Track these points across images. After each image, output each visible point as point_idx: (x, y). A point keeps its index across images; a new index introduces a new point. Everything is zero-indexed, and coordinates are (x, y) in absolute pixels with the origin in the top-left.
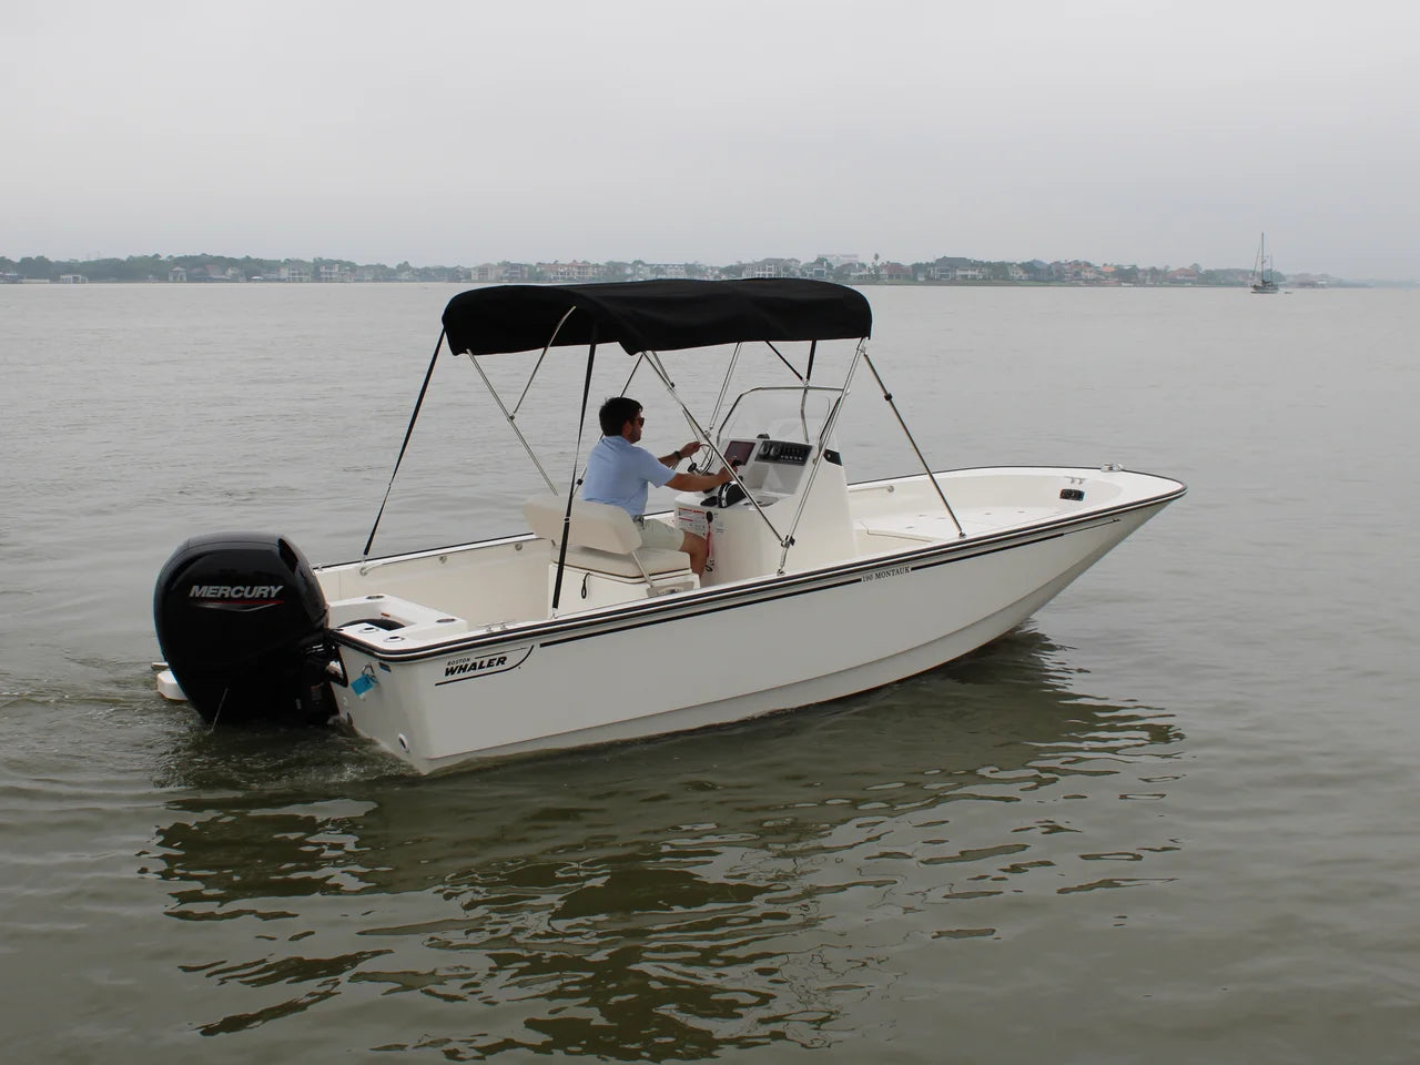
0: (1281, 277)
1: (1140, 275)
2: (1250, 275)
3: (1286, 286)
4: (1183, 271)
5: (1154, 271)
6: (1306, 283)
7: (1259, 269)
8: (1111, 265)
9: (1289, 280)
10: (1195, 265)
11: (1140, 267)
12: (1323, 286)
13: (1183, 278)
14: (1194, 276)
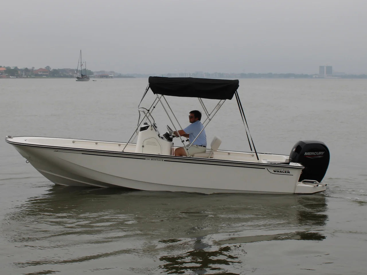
0: (91, 73)
1: (19, 72)
2: (76, 72)
3: (94, 77)
5: (26, 70)
7: (79, 69)
8: (4, 67)
9: (95, 74)
10: (48, 67)
11: (19, 68)
13: (41, 73)
14: (48, 72)
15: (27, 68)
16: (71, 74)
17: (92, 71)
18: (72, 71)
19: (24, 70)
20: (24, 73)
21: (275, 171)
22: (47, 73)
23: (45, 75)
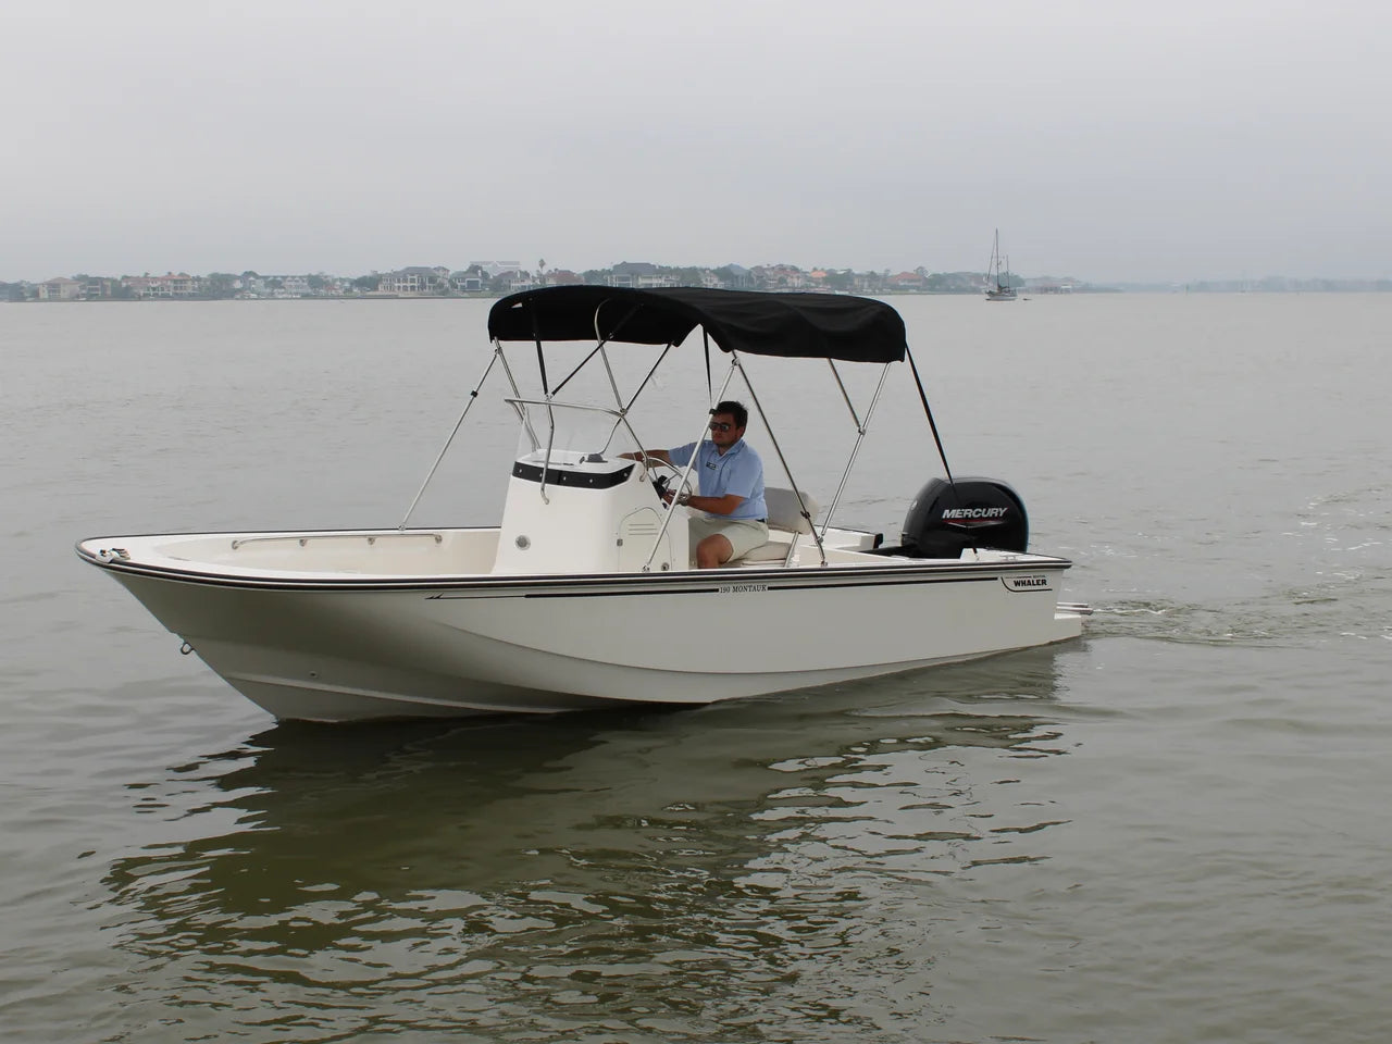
0: (1020, 282)
1: (856, 282)
2: (985, 278)
3: (1027, 292)
4: (905, 276)
5: (872, 277)
6: (1048, 288)
7: (994, 273)
8: (822, 270)
9: (1029, 283)
10: (922, 268)
11: (856, 272)
12: (1067, 291)
13: (906, 283)
14: (919, 280)
15: (872, 273)
16: (973, 284)
17: (1021, 276)
18: (977, 277)
19: (867, 276)
20: (866, 284)
21: (1017, 584)
22: (917, 284)
23: (913, 287)
